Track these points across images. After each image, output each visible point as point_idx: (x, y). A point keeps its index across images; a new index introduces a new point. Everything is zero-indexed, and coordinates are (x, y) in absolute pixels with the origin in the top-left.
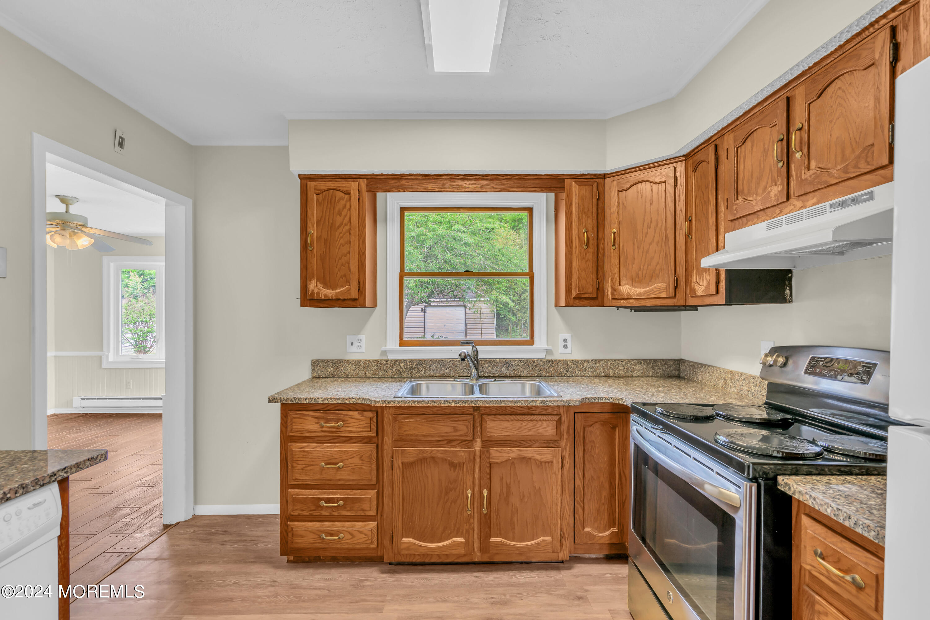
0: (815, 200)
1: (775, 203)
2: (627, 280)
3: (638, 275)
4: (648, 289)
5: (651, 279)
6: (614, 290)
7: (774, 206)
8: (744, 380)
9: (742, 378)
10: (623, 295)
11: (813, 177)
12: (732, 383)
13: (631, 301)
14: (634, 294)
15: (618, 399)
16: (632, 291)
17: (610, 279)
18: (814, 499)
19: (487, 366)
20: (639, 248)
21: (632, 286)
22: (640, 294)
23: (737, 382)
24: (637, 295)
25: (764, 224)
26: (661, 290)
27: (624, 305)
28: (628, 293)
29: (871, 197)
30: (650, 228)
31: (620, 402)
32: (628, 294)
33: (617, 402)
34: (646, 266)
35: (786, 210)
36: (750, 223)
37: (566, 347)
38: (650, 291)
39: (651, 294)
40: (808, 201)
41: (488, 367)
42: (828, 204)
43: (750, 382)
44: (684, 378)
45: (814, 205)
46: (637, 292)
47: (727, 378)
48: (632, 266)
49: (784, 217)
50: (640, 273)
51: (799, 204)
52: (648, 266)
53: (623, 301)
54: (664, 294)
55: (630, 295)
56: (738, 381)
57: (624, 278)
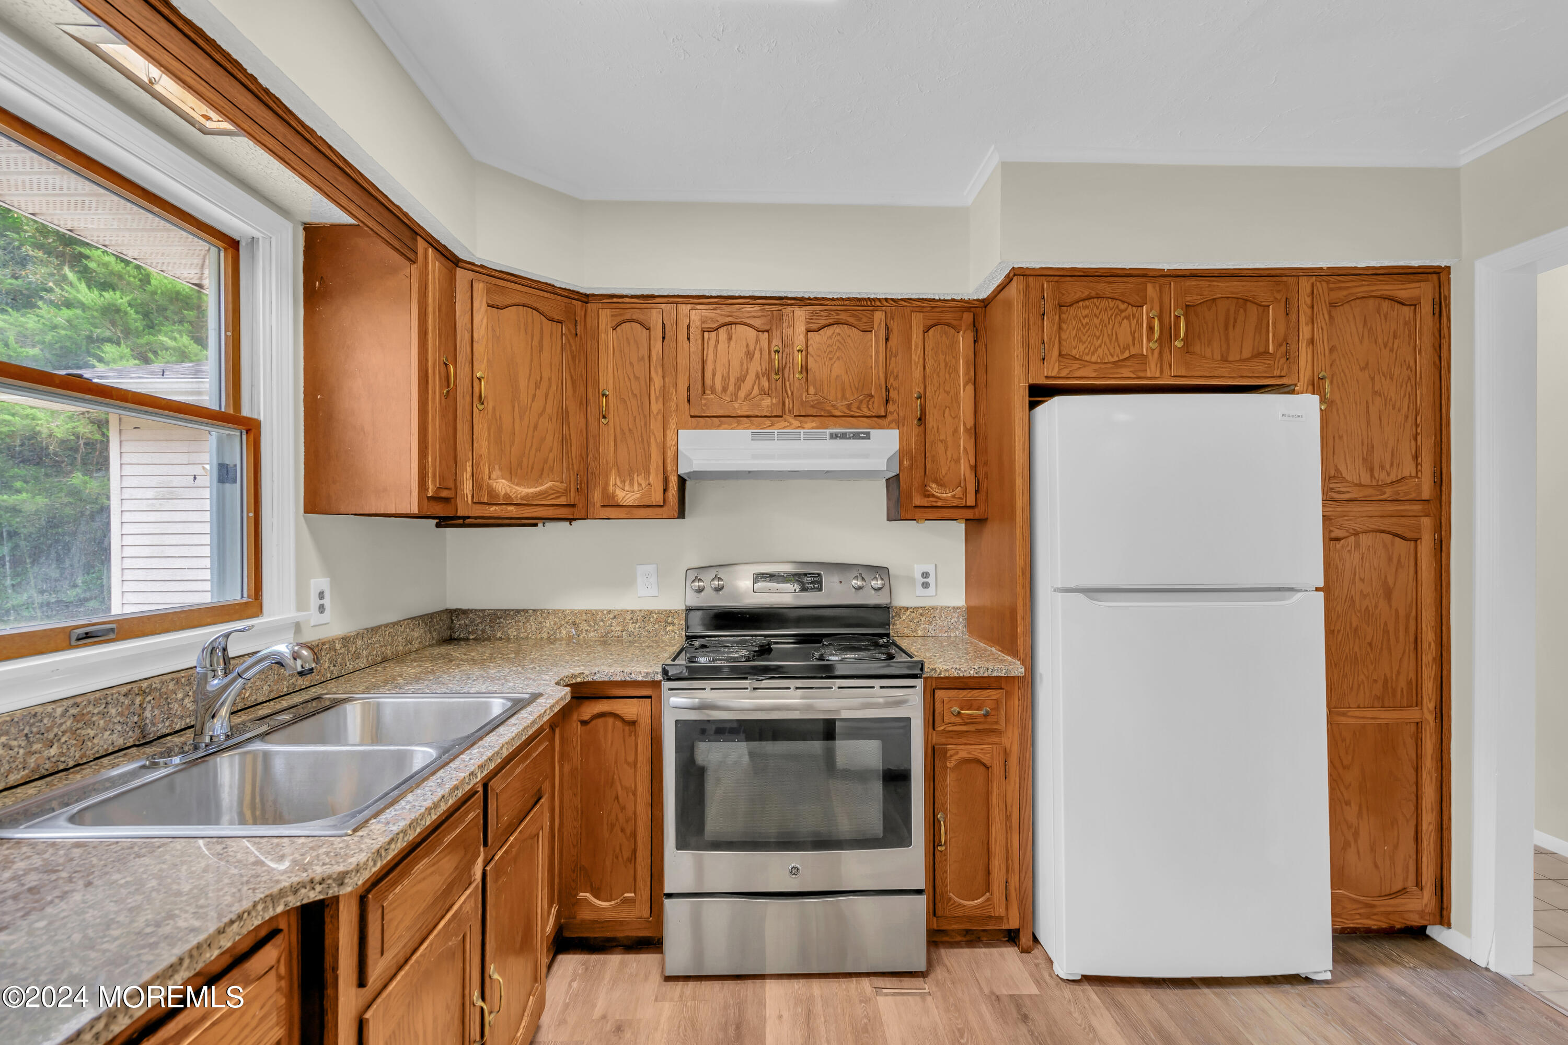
0: (814, 424)
1: (768, 414)
2: (501, 469)
3: (520, 465)
4: (538, 489)
5: (542, 474)
6: (477, 484)
7: (765, 416)
8: (615, 618)
9: (611, 616)
10: (498, 495)
11: (815, 402)
12: (590, 626)
13: (510, 508)
14: (516, 497)
15: (575, 676)
16: (514, 490)
17: (469, 464)
18: (959, 670)
19: (180, 696)
20: (521, 418)
21: (510, 480)
22: (526, 497)
23: (601, 624)
24: (522, 498)
25: (749, 432)
26: (558, 492)
27: (496, 515)
28: (506, 494)
29: (868, 436)
30: (539, 388)
31: (579, 680)
32: (507, 496)
33: (574, 681)
34: (533, 451)
35: (778, 425)
36: (724, 426)
37: (322, 609)
38: (543, 494)
39: (544, 498)
40: (806, 423)
41: (183, 699)
42: (828, 431)
43: (625, 619)
44: (468, 639)
45: (813, 428)
46: (523, 494)
47: (577, 621)
48: (511, 446)
49: (776, 431)
50: (525, 461)
51: (796, 423)
52: (536, 452)
53: (494, 508)
54: (562, 500)
55: (510, 497)
56: (602, 621)
57: (497, 467)
